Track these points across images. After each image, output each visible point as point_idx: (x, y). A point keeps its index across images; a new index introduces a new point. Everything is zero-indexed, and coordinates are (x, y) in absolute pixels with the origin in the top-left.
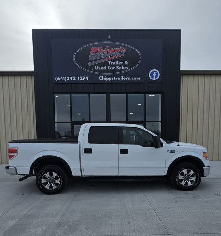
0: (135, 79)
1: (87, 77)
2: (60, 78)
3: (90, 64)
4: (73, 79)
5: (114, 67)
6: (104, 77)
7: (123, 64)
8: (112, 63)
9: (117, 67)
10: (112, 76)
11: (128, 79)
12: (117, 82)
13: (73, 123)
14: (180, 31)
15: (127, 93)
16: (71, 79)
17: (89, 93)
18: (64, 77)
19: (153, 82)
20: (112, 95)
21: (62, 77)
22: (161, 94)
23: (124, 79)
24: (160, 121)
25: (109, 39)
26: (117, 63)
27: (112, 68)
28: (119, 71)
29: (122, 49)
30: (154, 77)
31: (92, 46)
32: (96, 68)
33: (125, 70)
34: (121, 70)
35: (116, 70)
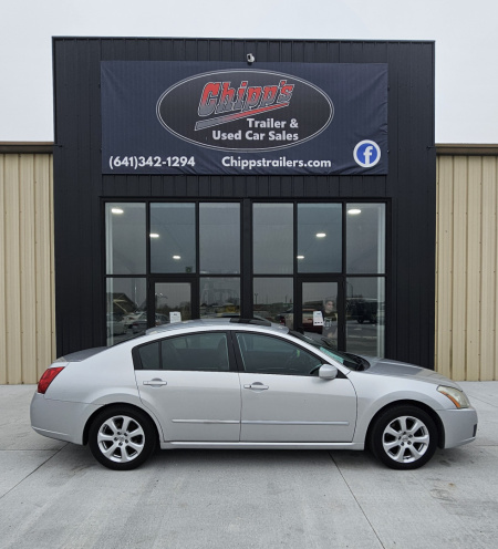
0: (317, 164)
1: (192, 158)
2: (121, 160)
3: (199, 126)
4: (155, 162)
5: (262, 135)
6: (236, 158)
7: (287, 126)
8: (257, 123)
9: (270, 134)
10: (257, 157)
11: (297, 164)
12: (270, 172)
13: (153, 278)
14: (432, 44)
15: (295, 200)
16: (150, 162)
17: (197, 200)
18: (131, 159)
19: (365, 174)
20: (255, 205)
21: (126, 158)
22: (384, 205)
23: (289, 164)
24: (381, 275)
25: (250, 64)
26: (270, 123)
27: (257, 137)
28: (276, 143)
29: (284, 87)
30: (367, 160)
31: (205, 80)
32: (216, 136)
33: (293, 141)
34: (282, 142)
35: (266, 142)
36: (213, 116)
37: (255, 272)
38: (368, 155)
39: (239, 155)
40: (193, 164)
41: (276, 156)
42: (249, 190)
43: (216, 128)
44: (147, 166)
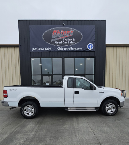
0: (79, 49)
10: (65, 47)
11: (75, 49)
12: (68, 51)
13: (42, 76)
14: (105, 21)
15: (74, 57)
16: (41, 49)
17: (52, 57)
18: (37, 48)
19: (90, 51)
20: (65, 59)
21: (36, 48)
22: (94, 58)
23: (73, 49)
24: (93, 74)
25: (64, 26)
26: (68, 39)
27: (65, 43)
28: (69, 44)
29: (71, 31)
30: (90, 48)
31: (53, 30)
32: (56, 43)
33: (73, 44)
34: (71, 44)
35: (67, 44)
36: (55, 38)
37: (65, 74)
38: (90, 47)
39: (61, 47)
40: (51, 49)
41: (70, 47)
42: (64, 55)
43: (56, 41)
44: (40, 50)
